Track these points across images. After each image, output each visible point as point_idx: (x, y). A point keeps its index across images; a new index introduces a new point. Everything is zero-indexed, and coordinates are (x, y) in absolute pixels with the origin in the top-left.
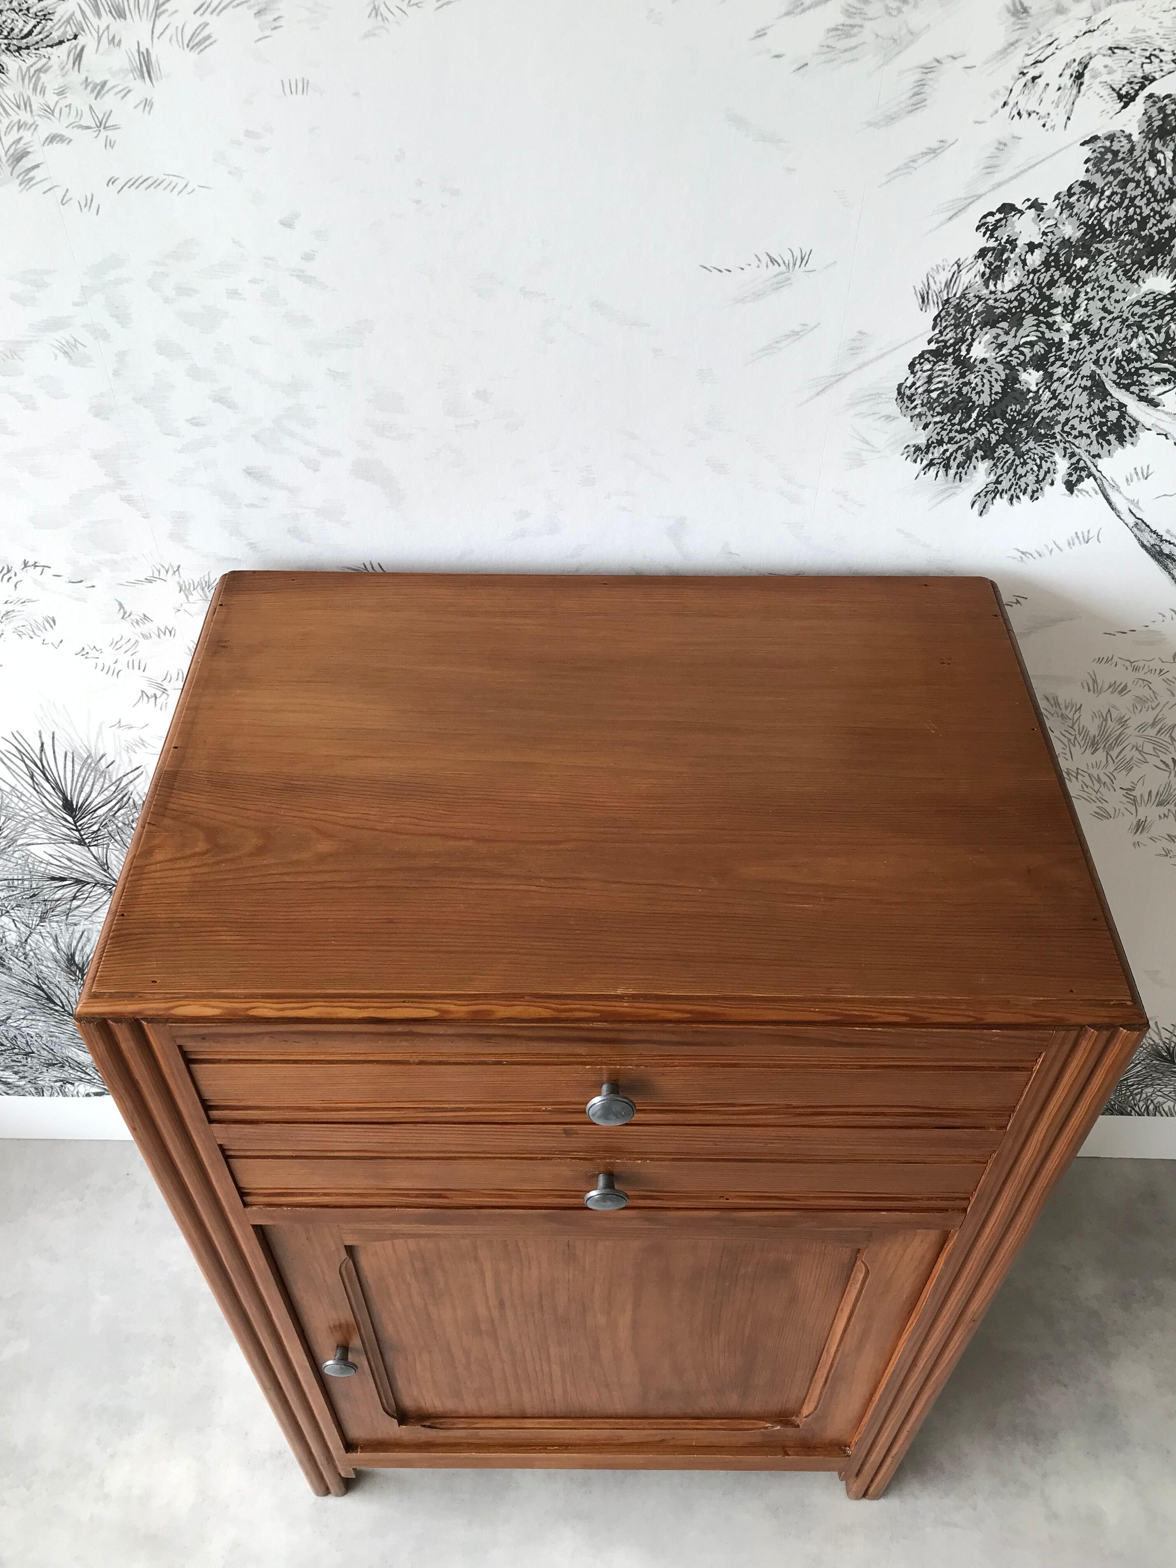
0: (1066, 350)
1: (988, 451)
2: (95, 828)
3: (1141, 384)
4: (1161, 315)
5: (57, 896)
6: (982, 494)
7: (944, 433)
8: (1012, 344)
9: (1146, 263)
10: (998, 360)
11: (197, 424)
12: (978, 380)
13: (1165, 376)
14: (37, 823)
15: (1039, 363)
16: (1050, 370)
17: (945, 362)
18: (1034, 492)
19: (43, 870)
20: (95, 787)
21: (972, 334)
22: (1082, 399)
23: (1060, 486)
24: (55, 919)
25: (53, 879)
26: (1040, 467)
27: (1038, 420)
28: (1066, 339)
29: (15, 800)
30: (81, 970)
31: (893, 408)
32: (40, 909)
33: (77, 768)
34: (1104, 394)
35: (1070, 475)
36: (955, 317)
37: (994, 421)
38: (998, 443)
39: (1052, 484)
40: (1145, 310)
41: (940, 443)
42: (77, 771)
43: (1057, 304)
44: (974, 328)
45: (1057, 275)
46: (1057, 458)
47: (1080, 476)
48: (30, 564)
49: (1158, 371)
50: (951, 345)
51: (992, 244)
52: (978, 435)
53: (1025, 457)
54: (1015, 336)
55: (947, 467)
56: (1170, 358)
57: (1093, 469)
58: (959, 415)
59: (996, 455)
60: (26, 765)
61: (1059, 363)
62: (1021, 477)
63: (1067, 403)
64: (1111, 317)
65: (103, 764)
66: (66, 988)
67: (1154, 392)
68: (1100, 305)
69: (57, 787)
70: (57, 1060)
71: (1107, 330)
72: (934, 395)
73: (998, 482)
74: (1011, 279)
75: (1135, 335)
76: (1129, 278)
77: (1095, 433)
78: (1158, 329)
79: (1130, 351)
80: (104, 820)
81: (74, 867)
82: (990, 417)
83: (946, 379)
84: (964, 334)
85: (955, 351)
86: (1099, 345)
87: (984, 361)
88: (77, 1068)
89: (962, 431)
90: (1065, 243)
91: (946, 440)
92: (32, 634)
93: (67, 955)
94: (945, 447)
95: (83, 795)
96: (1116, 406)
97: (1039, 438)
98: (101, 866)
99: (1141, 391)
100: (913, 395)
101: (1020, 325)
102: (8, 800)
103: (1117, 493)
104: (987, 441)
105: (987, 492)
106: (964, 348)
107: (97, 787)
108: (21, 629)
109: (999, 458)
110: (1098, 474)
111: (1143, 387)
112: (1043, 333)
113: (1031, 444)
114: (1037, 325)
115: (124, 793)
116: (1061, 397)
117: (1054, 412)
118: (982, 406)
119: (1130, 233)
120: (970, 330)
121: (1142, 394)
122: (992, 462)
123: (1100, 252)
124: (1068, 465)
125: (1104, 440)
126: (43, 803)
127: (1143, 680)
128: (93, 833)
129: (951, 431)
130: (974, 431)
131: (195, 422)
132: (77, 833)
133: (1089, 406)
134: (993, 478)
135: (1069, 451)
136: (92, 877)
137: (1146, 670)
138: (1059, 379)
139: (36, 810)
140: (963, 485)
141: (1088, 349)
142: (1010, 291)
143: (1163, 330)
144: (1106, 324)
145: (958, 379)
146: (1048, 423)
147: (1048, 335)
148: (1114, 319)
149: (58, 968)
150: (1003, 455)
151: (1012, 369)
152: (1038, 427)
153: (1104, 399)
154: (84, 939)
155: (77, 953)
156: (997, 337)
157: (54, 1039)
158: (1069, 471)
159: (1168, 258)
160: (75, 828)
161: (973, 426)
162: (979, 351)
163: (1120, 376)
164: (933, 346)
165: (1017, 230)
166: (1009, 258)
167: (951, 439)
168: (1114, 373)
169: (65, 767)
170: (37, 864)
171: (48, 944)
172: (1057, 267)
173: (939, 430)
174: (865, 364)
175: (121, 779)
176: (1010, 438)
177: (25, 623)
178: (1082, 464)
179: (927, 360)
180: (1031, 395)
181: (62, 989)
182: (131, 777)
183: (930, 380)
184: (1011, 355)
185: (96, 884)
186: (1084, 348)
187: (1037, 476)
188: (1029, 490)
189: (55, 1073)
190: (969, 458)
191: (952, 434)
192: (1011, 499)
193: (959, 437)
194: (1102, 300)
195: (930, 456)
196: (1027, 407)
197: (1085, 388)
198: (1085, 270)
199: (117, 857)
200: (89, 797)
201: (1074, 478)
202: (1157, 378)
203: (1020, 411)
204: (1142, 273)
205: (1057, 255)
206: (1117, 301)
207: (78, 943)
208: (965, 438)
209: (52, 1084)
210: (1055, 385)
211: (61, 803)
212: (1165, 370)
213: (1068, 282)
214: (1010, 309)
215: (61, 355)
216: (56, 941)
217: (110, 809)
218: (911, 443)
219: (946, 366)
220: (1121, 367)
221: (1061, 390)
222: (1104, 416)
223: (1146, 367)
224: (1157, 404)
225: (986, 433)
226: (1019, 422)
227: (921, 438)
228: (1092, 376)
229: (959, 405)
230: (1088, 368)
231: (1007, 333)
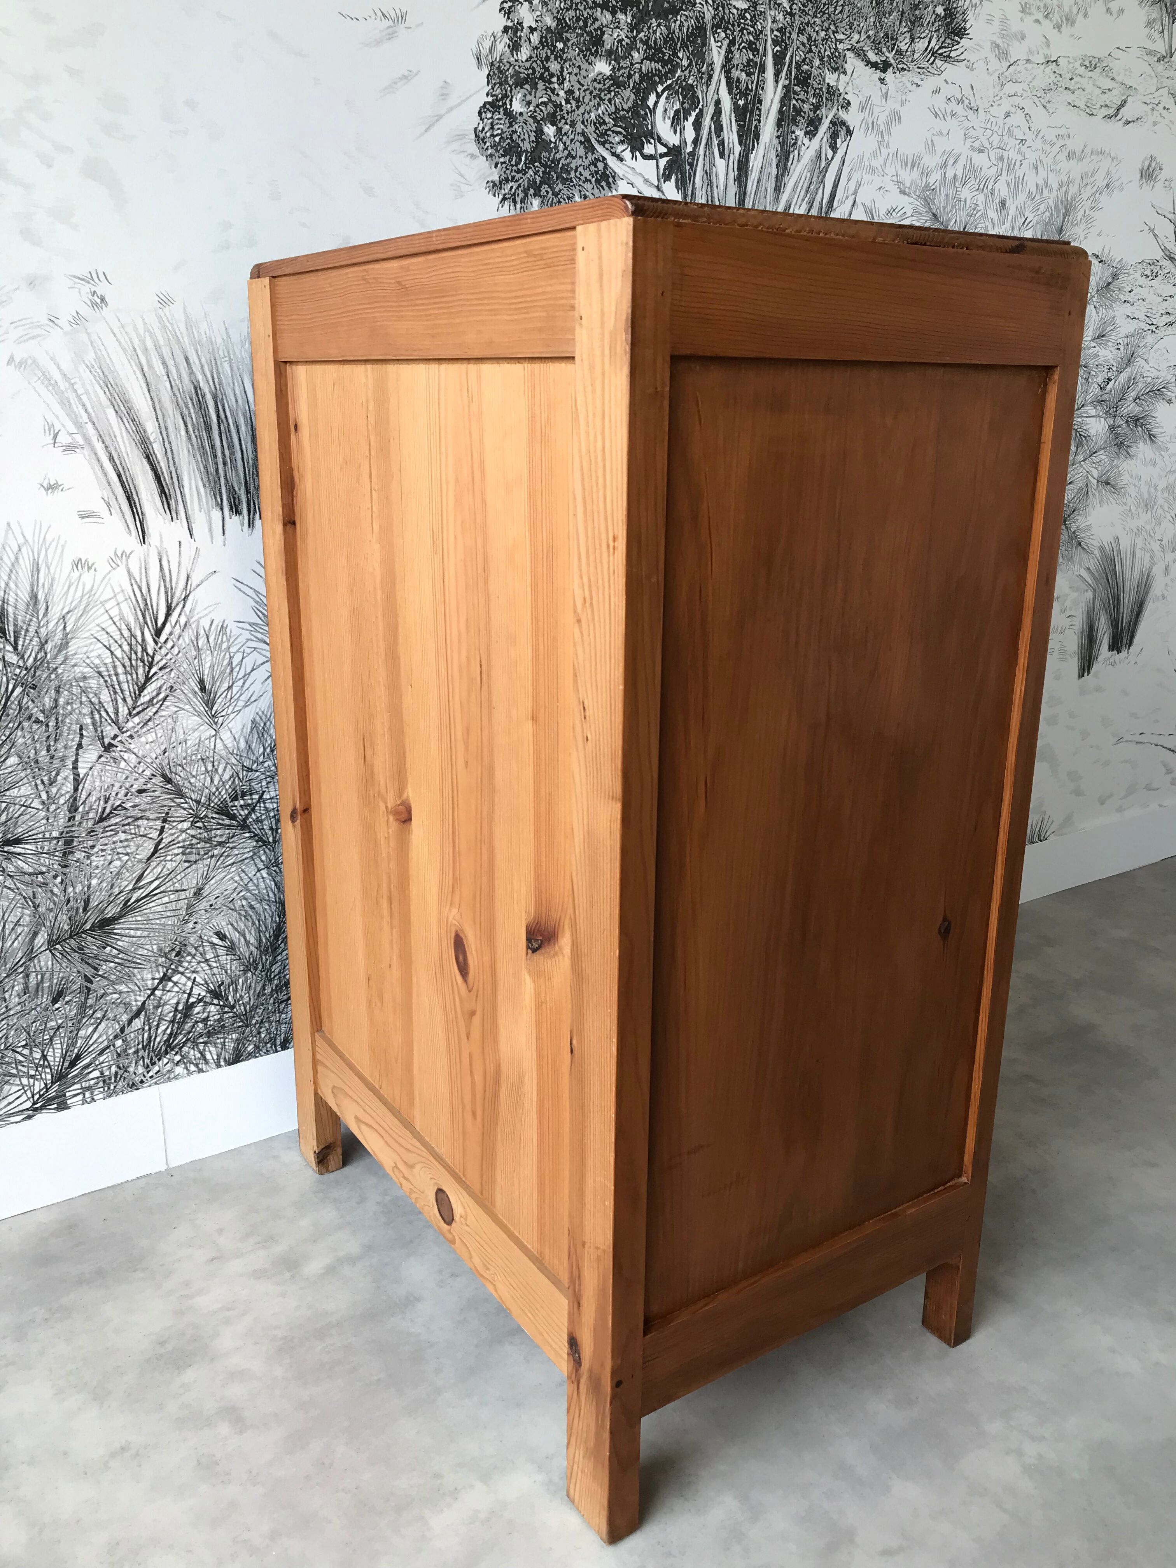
0: (565, 111)
1: (536, 189)
3: (610, 142)
4: (610, 92)
7: (508, 172)
8: (534, 104)
9: (593, 50)
10: (529, 114)
12: (520, 129)
13: (621, 137)
15: (552, 120)
16: (559, 126)
17: (499, 112)
21: (511, 92)
22: (581, 151)
27: (560, 165)
28: (563, 103)
31: (473, 148)
34: (593, 150)
36: (499, 77)
37: (536, 164)
38: (541, 183)
40: (600, 86)
41: (507, 180)
43: (552, 75)
44: (511, 87)
45: (549, 51)
46: (577, 198)
49: (618, 133)
50: (500, 99)
51: (510, 24)
52: (528, 175)
53: (559, 197)
54: (535, 97)
55: (515, 202)
56: (621, 124)
58: (514, 158)
59: (542, 193)
61: (563, 121)
63: (574, 153)
64: (583, 89)
67: (619, 149)
68: (576, 79)
71: (583, 98)
72: (497, 139)
74: (524, 53)
75: (599, 105)
76: (587, 61)
77: (594, 179)
78: (610, 100)
79: (599, 115)
82: (532, 161)
83: (502, 126)
84: (506, 91)
85: (503, 104)
86: (581, 110)
87: (521, 114)
89: (518, 171)
90: (548, 29)
91: (510, 178)
94: (511, 184)
96: (601, 159)
97: (564, 181)
99: (612, 148)
100: (484, 138)
101: (537, 89)
104: (534, 181)
106: (508, 102)
109: (544, 196)
111: (612, 145)
112: (550, 96)
113: (560, 186)
114: (545, 89)
116: (569, 148)
117: (568, 160)
118: (526, 151)
119: (580, 28)
120: (509, 89)
121: (612, 150)
122: (540, 199)
123: (568, 40)
125: (599, 184)
129: (512, 170)
130: (526, 172)
133: (586, 158)
135: (582, 193)
138: (566, 134)
141: (577, 112)
142: (527, 61)
143: (613, 102)
144: (582, 94)
145: (509, 128)
146: (566, 169)
147: (553, 98)
148: (585, 91)
150: (545, 194)
151: (538, 122)
152: (561, 172)
153: (593, 153)
156: (525, 96)
159: (603, 49)
161: (524, 168)
162: (517, 106)
163: (598, 135)
164: (490, 99)
165: (522, 15)
166: (520, 36)
167: (513, 177)
168: (594, 132)
172: (547, 46)
173: (504, 169)
174: (451, 109)
176: (547, 180)
179: (488, 109)
180: (553, 145)
183: (492, 128)
184: (536, 112)
186: (574, 110)
190: (526, 195)
191: (513, 174)
193: (518, 176)
194: (576, 75)
195: (503, 192)
196: (552, 155)
197: (581, 143)
198: (563, 50)
202: (617, 139)
204: (593, 58)
205: (546, 37)
206: (584, 77)
208: (521, 178)
210: (565, 138)
212: (621, 133)
213: (556, 59)
214: (528, 75)
218: (490, 180)
219: (500, 116)
220: (597, 128)
221: (568, 143)
222: (596, 166)
223: (609, 129)
224: (622, 160)
225: (532, 174)
226: (550, 167)
227: (495, 175)
228: (583, 133)
229: (512, 150)
230: (580, 127)
231: (530, 94)
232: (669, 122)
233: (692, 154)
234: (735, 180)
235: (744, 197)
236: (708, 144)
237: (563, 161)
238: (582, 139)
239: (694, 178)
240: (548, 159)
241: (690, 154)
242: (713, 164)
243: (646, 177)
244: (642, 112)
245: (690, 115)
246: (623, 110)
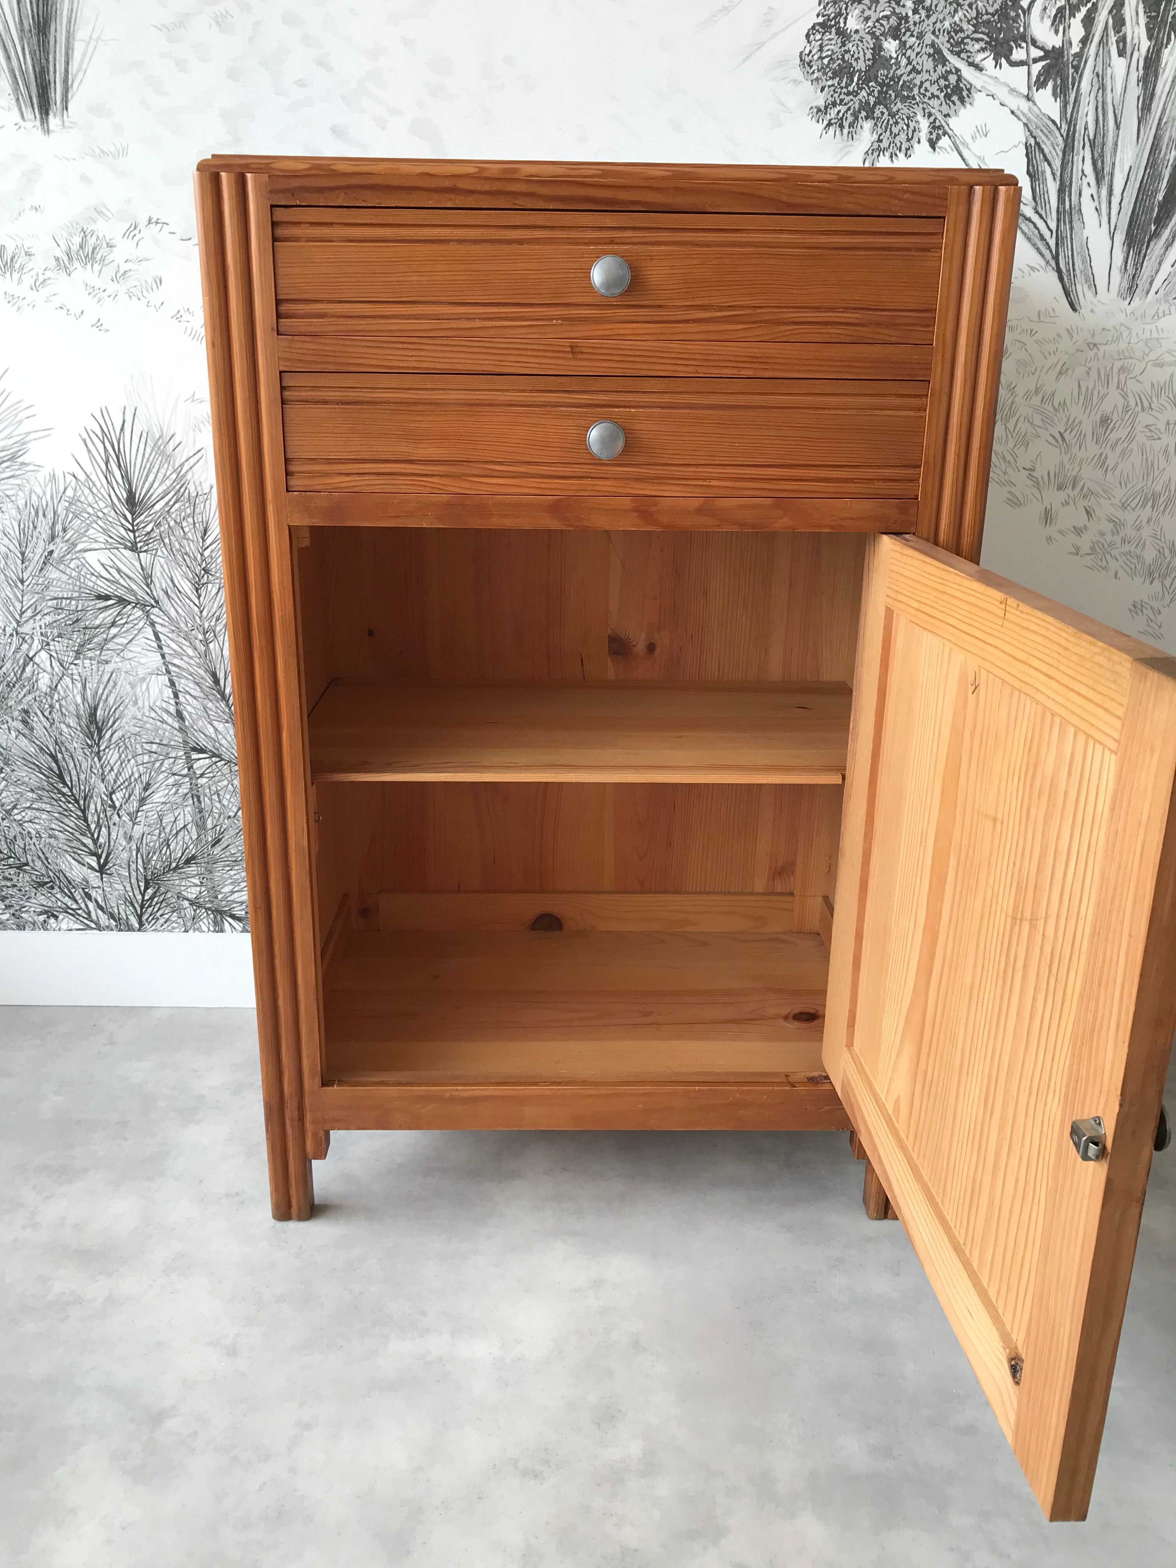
0: (911, 23)
1: (869, 110)
2: (149, 528)
3: (967, 52)
5: (98, 622)
6: (870, 152)
7: (836, 95)
8: (874, 19)
10: (867, 30)
11: (302, 86)
12: (855, 48)
13: (983, 44)
14: (99, 522)
15: (895, 33)
16: (903, 39)
17: (830, 33)
18: (907, 150)
19: (92, 584)
20: (159, 474)
21: (846, 9)
22: (929, 64)
23: (925, 144)
24: (90, 654)
25: (100, 597)
26: (908, 126)
27: (901, 83)
28: (910, 13)
29: (87, 491)
30: (100, 730)
31: (797, 73)
32: (78, 640)
33: (148, 450)
34: (944, 61)
35: (931, 133)
37: (870, 84)
38: (875, 104)
39: (919, 142)
41: (834, 104)
42: (147, 456)
44: (847, 4)
46: (919, 117)
47: (938, 134)
48: (154, 220)
49: (978, 40)
50: (833, 18)
52: (860, 97)
53: (897, 117)
54: (875, 11)
55: (841, 126)
56: (984, 30)
57: (946, 128)
58: (845, 80)
59: (875, 115)
60: (105, 448)
61: (908, 34)
62: (895, 136)
63: (919, 68)
65: (171, 445)
66: (80, 758)
67: (979, 58)
69: (126, 477)
70: (49, 877)
71: (936, 6)
72: (826, 61)
73: (880, 141)
75: (956, 11)
77: (943, 94)
79: (955, 23)
80: (159, 517)
81: (122, 581)
82: (867, 81)
83: (832, 47)
84: (841, 9)
85: (836, 23)
86: (933, 19)
87: (857, 31)
88: (66, 890)
89: (848, 94)
91: (838, 102)
92: (140, 296)
93: (90, 707)
94: (838, 108)
95: (147, 485)
96: (954, 71)
97: (904, 99)
98: (145, 578)
99: (969, 57)
100: (811, 61)
102: (80, 492)
103: (967, 150)
104: (867, 103)
105: (873, 150)
106: (842, 21)
107: (160, 476)
108: (133, 290)
109: (878, 118)
110: (950, 133)
111: (969, 54)
112: (894, 9)
113: (899, 105)
115: (182, 482)
116: (914, 63)
117: (911, 76)
118: (860, 71)
120: (844, 6)
121: (970, 60)
122: (873, 122)
124: (928, 124)
125: (950, 100)
126: (110, 496)
127: (1020, 342)
128: (145, 535)
129: (841, 93)
130: (858, 94)
131: (301, 84)
132: (131, 535)
133: (935, 71)
134: (875, 137)
135: (927, 111)
136: (135, 595)
137: (1019, 330)
138: (910, 47)
139: (102, 505)
140: (855, 143)
141: (926, 22)
143: (974, 7)
145: (840, 47)
146: (908, 86)
147: (898, 10)
149: (79, 728)
150: (880, 115)
151: (877, 38)
152: (902, 90)
153: (944, 65)
154: (111, 683)
155: (101, 705)
156: (863, 11)
157: (52, 840)
158: (930, 130)
160: (131, 528)
161: (856, 89)
162: (852, 23)
163: (952, 45)
164: (821, 20)
167: (842, 100)
168: (948, 41)
169: (138, 450)
170: (88, 576)
171: (75, 691)
173: (832, 93)
174: (775, 35)
175: (182, 465)
176: (882, 100)
177: (137, 283)
178: (937, 124)
179: (818, 31)
180: (893, 61)
181: (76, 760)
182: (192, 461)
183: (821, 50)
184: (875, 27)
185: (136, 604)
186: (924, 21)
187: (907, 134)
188: (903, 148)
189: (42, 899)
190: (857, 118)
191: (842, 97)
192: (891, 157)
193: (847, 99)
195: (828, 117)
196: (892, 72)
197: (929, 55)
199: (162, 566)
200: (151, 487)
201: (934, 136)
202: (977, 46)
203: (887, 75)
207: (104, 689)
208: (852, 100)
209: (36, 918)
210: (909, 52)
211: (125, 496)
212: (982, 40)
215: (214, 24)
216: (84, 687)
217: (167, 503)
218: (814, 105)
219: (831, 37)
220: (951, 37)
221: (913, 56)
222: (946, 79)
223: (968, 37)
224: (981, 70)
225: (866, 95)
226: (888, 85)
227: (820, 100)
228: (933, 45)
229: (844, 71)
230: (929, 38)
231: (870, 9)
232: (1048, 22)
233: (1079, 55)
234: (1138, 81)
235: (1151, 100)
236: (1104, 42)
237: (905, 78)
238: (931, 51)
239: (1080, 82)
240: (887, 77)
241: (1076, 55)
242: (1107, 64)
243: (1012, 86)
244: (1013, 14)
245: (1080, 10)
246: (987, 13)
